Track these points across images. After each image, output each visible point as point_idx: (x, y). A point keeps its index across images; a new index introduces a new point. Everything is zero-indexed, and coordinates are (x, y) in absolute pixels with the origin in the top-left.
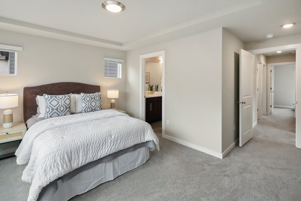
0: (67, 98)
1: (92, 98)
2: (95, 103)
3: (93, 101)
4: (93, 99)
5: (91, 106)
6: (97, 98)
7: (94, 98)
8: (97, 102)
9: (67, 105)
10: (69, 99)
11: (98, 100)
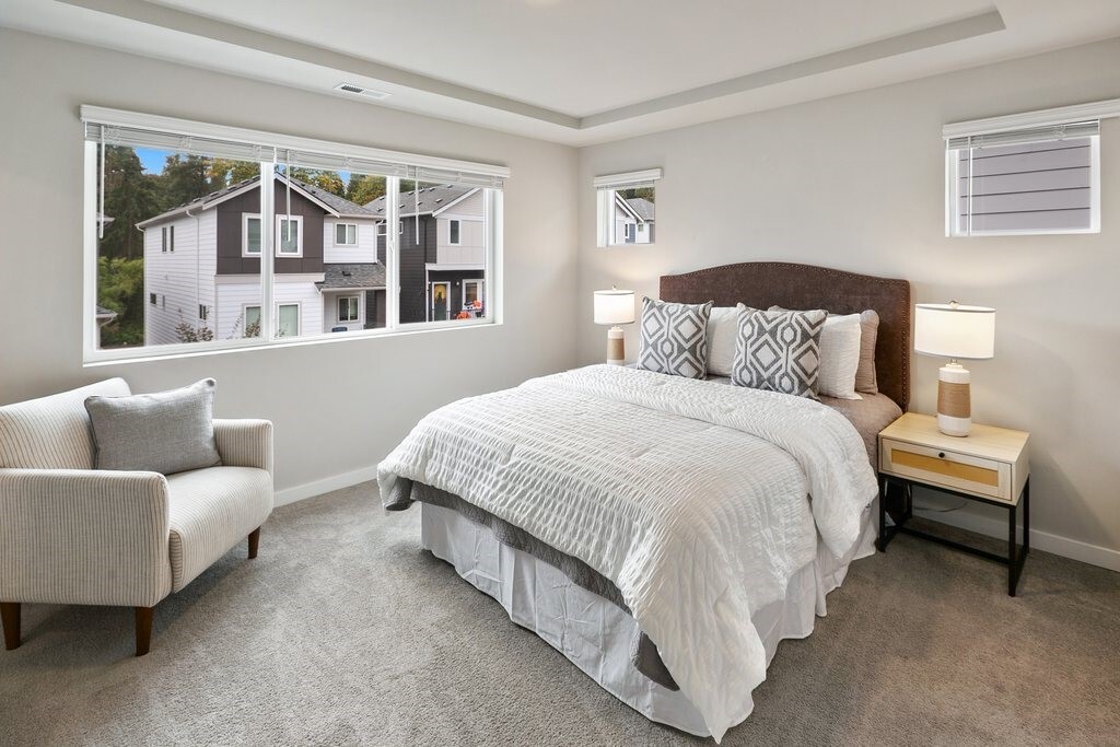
0: (689, 317)
1: (762, 331)
2: (775, 353)
3: (766, 342)
4: (767, 336)
5: (754, 361)
6: (789, 335)
7: (773, 333)
8: (781, 349)
9: (684, 339)
10: (692, 320)
11: (789, 345)
